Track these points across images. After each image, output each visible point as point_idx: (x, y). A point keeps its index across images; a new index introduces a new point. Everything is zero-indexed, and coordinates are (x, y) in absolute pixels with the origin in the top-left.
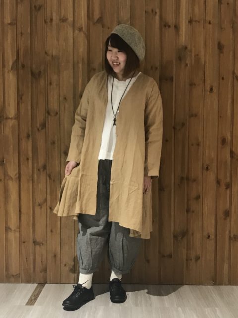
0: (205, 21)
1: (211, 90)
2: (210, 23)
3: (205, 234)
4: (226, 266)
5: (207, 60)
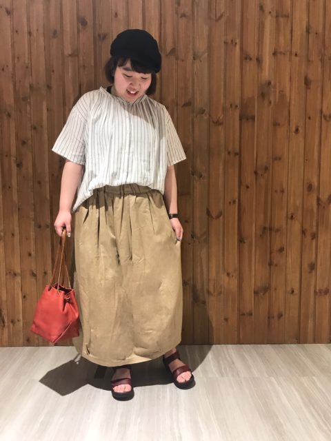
0: (291, 53)
1: (297, 130)
2: (296, 55)
3: (289, 289)
4: (310, 323)
5: (293, 98)
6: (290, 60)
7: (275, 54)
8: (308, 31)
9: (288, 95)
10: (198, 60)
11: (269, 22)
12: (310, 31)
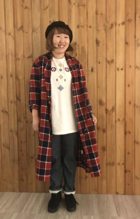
6: (87, 30)
7: (78, 27)
8: (97, 13)
9: (86, 50)
10: (35, 32)
11: (74, 9)
12: (98, 13)
